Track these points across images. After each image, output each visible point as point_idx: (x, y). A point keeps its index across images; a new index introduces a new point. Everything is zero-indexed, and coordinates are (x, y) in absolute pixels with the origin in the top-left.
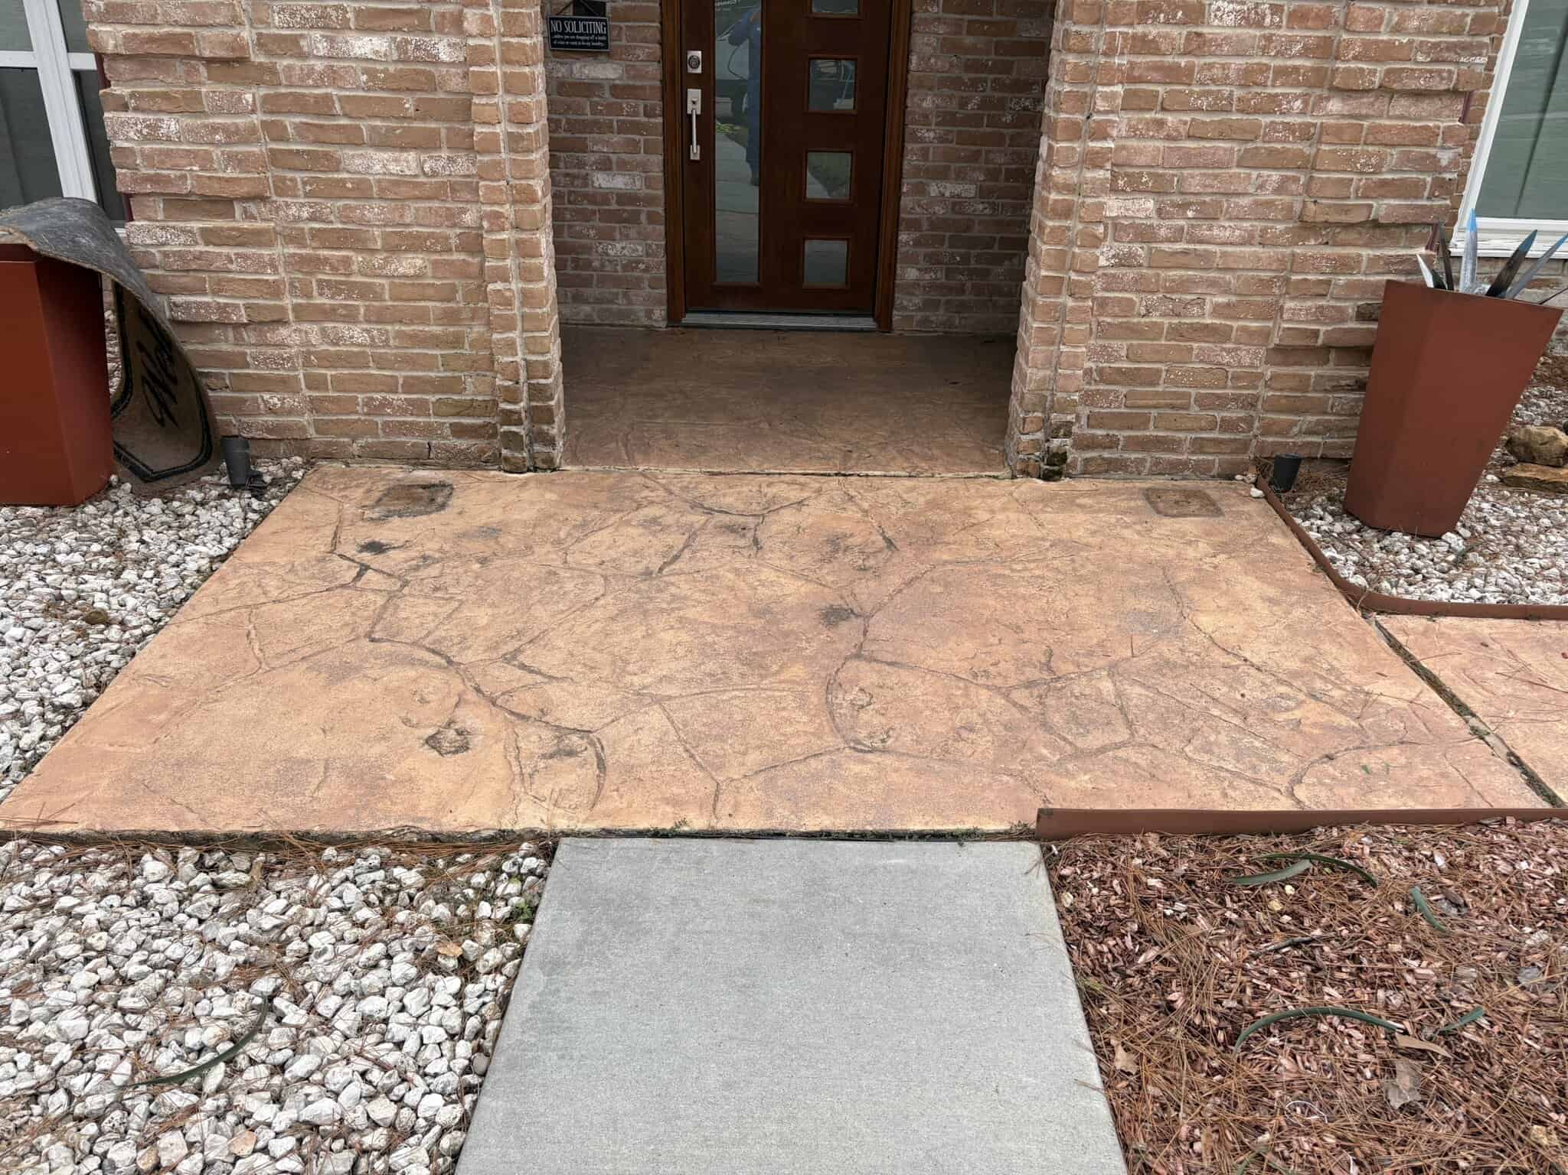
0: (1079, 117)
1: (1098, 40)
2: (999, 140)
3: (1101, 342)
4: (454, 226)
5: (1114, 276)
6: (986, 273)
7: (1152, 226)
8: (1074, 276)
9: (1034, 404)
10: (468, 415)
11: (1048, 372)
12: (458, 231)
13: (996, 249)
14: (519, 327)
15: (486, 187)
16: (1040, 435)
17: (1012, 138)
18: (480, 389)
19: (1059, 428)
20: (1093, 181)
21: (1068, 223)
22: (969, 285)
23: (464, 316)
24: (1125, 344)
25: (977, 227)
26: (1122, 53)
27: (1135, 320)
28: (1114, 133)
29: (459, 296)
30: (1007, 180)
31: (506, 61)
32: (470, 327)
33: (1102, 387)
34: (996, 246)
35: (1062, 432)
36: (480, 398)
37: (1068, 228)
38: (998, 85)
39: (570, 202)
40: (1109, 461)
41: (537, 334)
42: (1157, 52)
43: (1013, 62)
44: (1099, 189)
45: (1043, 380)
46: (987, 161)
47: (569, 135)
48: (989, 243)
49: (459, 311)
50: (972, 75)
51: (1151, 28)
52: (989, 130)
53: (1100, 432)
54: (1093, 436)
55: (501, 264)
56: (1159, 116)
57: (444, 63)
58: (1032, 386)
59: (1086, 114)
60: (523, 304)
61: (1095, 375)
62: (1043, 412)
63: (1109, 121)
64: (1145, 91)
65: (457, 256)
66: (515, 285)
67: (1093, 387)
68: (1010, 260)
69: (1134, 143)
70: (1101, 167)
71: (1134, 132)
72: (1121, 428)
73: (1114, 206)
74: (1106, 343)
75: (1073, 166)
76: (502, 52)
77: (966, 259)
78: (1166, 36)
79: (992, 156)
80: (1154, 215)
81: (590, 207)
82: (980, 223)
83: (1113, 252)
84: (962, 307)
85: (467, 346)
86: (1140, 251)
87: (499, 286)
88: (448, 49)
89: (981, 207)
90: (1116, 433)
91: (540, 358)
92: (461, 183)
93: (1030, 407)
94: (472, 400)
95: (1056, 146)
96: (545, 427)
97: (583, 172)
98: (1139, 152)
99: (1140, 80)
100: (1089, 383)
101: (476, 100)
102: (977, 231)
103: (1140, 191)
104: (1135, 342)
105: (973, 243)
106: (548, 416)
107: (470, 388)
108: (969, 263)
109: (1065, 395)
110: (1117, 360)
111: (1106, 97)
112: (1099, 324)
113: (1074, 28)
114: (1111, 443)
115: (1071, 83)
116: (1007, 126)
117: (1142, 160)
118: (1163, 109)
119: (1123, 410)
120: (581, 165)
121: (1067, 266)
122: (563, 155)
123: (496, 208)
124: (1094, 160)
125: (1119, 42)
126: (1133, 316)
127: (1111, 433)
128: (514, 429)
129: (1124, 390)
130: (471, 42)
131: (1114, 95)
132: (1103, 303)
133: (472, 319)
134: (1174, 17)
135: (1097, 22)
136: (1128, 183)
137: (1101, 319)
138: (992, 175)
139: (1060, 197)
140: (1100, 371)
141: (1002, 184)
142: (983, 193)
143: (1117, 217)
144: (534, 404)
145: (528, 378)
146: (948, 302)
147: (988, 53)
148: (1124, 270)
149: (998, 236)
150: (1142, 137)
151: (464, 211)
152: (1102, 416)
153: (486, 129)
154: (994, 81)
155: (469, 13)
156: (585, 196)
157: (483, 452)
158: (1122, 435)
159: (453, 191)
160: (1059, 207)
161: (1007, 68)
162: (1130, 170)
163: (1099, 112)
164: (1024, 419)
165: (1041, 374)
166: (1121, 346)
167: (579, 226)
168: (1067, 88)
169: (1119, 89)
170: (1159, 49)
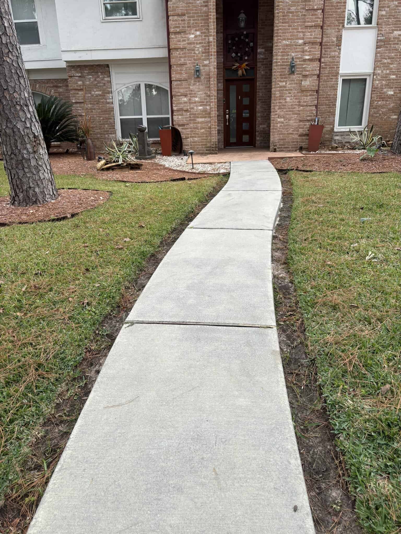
0: (274, 110)
4: (208, 126)
7: (283, 122)
9: (272, 143)
16: (273, 147)
21: (274, 122)
26: (278, 103)
29: (208, 134)
33: (280, 141)
35: (276, 146)
42: (281, 103)
44: (277, 118)
54: (279, 147)
55: (213, 130)
57: (208, 109)
60: (215, 134)
63: (277, 110)
64: (281, 107)
65: (208, 130)
69: (280, 113)
73: (279, 120)
76: (214, 108)
83: (279, 125)
85: (208, 140)
86: (282, 125)
90: (282, 146)
91: (216, 140)
92: (209, 121)
94: (208, 146)
104: (283, 135)
109: (276, 142)
110: (281, 137)
112: (279, 133)
118: (283, 109)
121: (275, 126)
123: (213, 123)
124: (276, 115)
126: (282, 132)
128: (213, 149)
130: (211, 107)
134: (283, 99)
145: (215, 143)
152: (280, 144)
153: (212, 115)
157: (209, 153)
162: (280, 116)
169: (278, 107)
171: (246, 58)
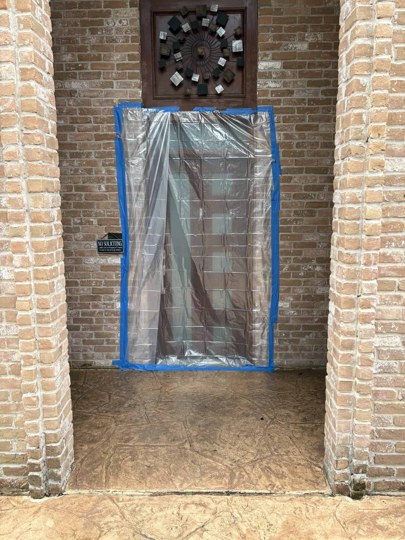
0: (353, 296)
1: (360, 257)
2: (299, 283)
3: (377, 415)
4: (8, 361)
5: (381, 378)
6: (297, 341)
7: (400, 351)
8: (358, 382)
9: (342, 453)
10: (14, 463)
11: (348, 434)
12: (10, 363)
13: (301, 330)
14: (41, 416)
15: (23, 343)
16: (347, 471)
17: (304, 282)
18: (20, 448)
19: (358, 468)
20: (365, 330)
21: (352, 352)
22: (290, 346)
23: (12, 409)
24: (392, 416)
25: (291, 321)
26: (375, 264)
27: (397, 403)
28: (375, 305)
29: (10, 398)
30: (304, 299)
31: (36, 278)
32: (16, 414)
33: (380, 441)
34: (301, 329)
35: (361, 471)
36: (20, 453)
37: (352, 355)
38: (296, 260)
39: (106, 315)
40: (389, 483)
41: (50, 419)
42: (393, 261)
43: (302, 251)
44: (369, 334)
45: (346, 439)
46: (294, 292)
47: (106, 287)
48: (298, 328)
49: (9, 406)
50: (284, 257)
51: (388, 250)
52: (293, 279)
53: (382, 467)
54: (379, 469)
55: (30, 383)
56: (398, 293)
57: (5, 280)
58: (340, 442)
59: (357, 294)
60: (44, 403)
61: (376, 434)
62: (348, 457)
63: (372, 299)
64: (388, 281)
65: (9, 377)
66: (40, 393)
67: (375, 441)
68: (308, 335)
69: (384, 308)
70: (369, 323)
71: (384, 302)
72: (395, 464)
73: (377, 341)
74: (380, 415)
75: (352, 322)
76: (34, 274)
77: (287, 335)
78: (397, 254)
79: (296, 290)
80: (401, 345)
81: (114, 317)
82: (293, 319)
83: (379, 366)
84: (288, 356)
85: (13, 424)
86: (395, 365)
87: (29, 395)
88: (7, 273)
89: (293, 312)
90: (392, 467)
91: (53, 432)
92: (12, 339)
93: (340, 454)
94: (16, 455)
95: (341, 311)
96: (55, 470)
97: (112, 302)
98: (388, 312)
99: (384, 276)
100: (373, 438)
101: (19, 299)
102: (291, 323)
103: (391, 333)
104: (397, 415)
105: (291, 327)
106: (57, 464)
107: (15, 448)
108: (289, 337)
109: (360, 449)
110: (389, 424)
111: (368, 286)
112: (375, 405)
113: (346, 252)
114: (390, 473)
115: (347, 279)
116: (302, 277)
117: (390, 316)
118: (399, 290)
119: (395, 454)
120: (111, 299)
121: (354, 375)
122: (103, 295)
123: (28, 354)
124: (365, 319)
125: (373, 258)
126: (394, 400)
127: (389, 467)
128: (36, 474)
129: (394, 442)
130: (16, 270)
131: (372, 286)
132: (376, 394)
133: (17, 410)
134: (400, 244)
135: (358, 248)
136: (384, 328)
137: (376, 402)
138: (297, 298)
139: (346, 338)
140: (379, 432)
141: (302, 302)
142: (293, 306)
143: (379, 347)
144: (49, 457)
145: (46, 443)
146: (281, 354)
147: (291, 247)
148: (386, 375)
149: (302, 324)
150: (389, 304)
151: (13, 353)
152: (383, 457)
153: (24, 313)
154: (294, 259)
155: (16, 256)
156: (113, 312)
157: (21, 483)
158: (396, 468)
159: (8, 343)
160: (346, 343)
161: (300, 253)
162: (384, 322)
163: (364, 294)
164: (337, 461)
165: (345, 435)
166: (389, 417)
167: (110, 325)
168: (345, 282)
169: (375, 282)
170: (393, 260)
171: (219, 89)
